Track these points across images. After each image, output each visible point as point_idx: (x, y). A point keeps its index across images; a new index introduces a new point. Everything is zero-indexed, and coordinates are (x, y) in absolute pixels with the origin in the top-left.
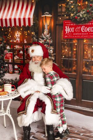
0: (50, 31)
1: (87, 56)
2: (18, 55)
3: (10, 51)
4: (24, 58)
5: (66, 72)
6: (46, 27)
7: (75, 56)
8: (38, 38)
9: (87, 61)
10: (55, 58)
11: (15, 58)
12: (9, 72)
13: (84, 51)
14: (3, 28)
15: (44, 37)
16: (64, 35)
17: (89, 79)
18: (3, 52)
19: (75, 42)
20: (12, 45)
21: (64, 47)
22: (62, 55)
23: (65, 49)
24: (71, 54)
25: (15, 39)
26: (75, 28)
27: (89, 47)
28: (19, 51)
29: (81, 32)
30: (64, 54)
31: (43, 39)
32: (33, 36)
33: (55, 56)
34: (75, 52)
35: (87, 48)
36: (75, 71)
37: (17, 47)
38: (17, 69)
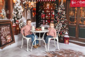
0: (64, 3)
1: (82, 16)
2: (48, 15)
3: (44, 13)
4: (50, 17)
5: (71, 23)
6: (62, 1)
7: (76, 16)
8: (58, 7)
9: (82, 18)
10: (66, 17)
11: (46, 17)
12: (43, 24)
13: (80, 13)
14: (41, 2)
15: (61, 6)
16: (71, 5)
17: (82, 27)
18: (40, 14)
19: (76, 9)
20: (45, 10)
21: (71, 11)
22: (69, 15)
23: (71, 12)
24: (74, 15)
25: (47, 8)
26: (77, 2)
27: (83, 11)
28: (48, 13)
29: (79, 4)
30: (71, 15)
31: (60, 7)
32: (56, 6)
33: (66, 16)
34: (76, 14)
35: (82, 11)
36: (76, 23)
37: (47, 11)
38: (47, 22)
